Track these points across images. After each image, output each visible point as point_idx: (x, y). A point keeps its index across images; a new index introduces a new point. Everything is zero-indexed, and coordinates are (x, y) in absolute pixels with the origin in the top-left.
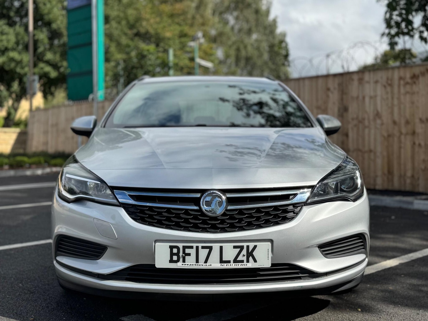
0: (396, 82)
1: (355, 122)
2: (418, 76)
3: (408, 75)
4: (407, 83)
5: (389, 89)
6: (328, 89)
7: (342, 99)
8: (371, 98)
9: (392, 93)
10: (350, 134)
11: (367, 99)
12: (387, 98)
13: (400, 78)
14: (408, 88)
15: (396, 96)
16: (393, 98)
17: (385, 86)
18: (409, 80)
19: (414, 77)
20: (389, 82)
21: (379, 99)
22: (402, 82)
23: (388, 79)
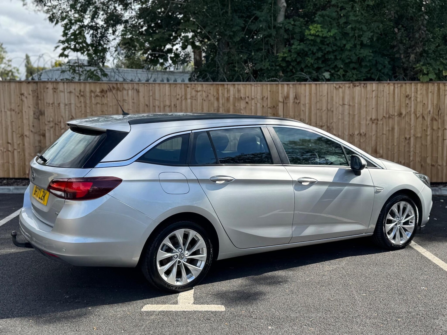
0: (88, 94)
1: (52, 124)
2: (107, 91)
3: (98, 90)
4: (97, 96)
5: (82, 99)
6: (22, 94)
7: (37, 104)
8: (66, 105)
9: (85, 102)
10: (47, 135)
11: (62, 106)
12: (81, 106)
13: (92, 91)
14: (99, 100)
15: (88, 105)
16: (85, 107)
17: (78, 96)
18: (99, 94)
19: (102, 91)
20: (82, 94)
21: (73, 106)
22: (93, 94)
23: (80, 91)
